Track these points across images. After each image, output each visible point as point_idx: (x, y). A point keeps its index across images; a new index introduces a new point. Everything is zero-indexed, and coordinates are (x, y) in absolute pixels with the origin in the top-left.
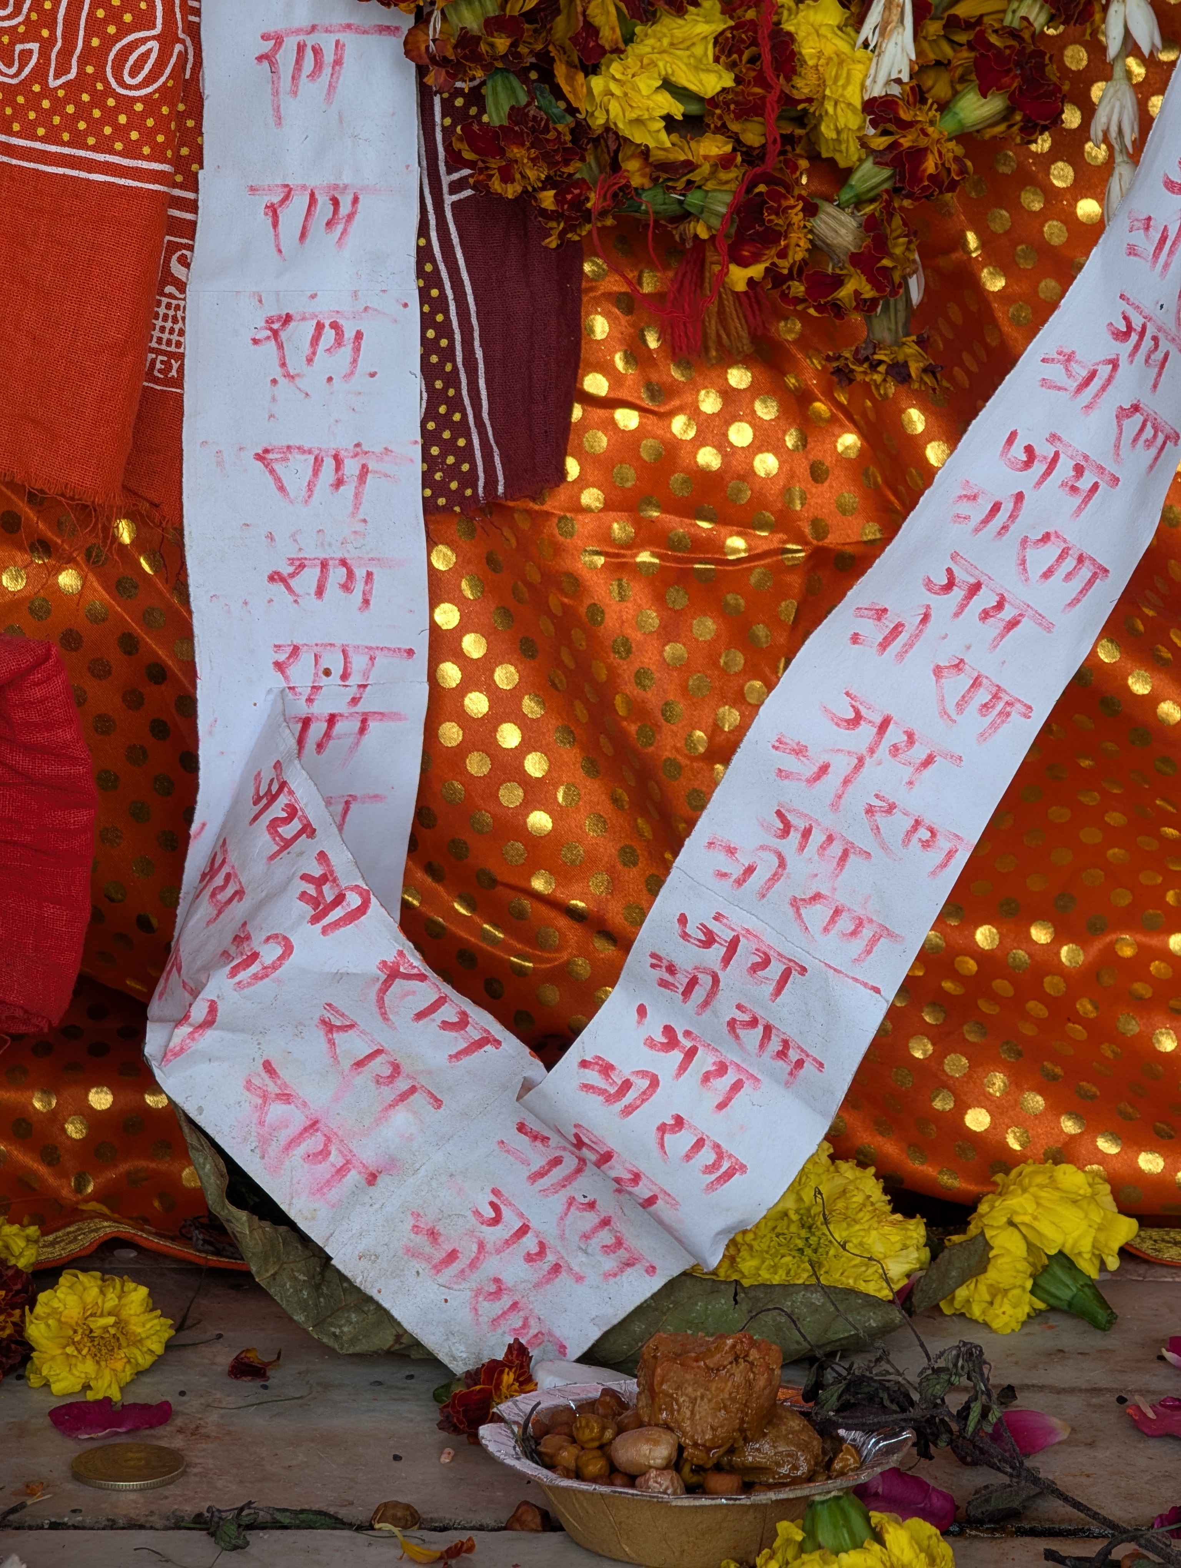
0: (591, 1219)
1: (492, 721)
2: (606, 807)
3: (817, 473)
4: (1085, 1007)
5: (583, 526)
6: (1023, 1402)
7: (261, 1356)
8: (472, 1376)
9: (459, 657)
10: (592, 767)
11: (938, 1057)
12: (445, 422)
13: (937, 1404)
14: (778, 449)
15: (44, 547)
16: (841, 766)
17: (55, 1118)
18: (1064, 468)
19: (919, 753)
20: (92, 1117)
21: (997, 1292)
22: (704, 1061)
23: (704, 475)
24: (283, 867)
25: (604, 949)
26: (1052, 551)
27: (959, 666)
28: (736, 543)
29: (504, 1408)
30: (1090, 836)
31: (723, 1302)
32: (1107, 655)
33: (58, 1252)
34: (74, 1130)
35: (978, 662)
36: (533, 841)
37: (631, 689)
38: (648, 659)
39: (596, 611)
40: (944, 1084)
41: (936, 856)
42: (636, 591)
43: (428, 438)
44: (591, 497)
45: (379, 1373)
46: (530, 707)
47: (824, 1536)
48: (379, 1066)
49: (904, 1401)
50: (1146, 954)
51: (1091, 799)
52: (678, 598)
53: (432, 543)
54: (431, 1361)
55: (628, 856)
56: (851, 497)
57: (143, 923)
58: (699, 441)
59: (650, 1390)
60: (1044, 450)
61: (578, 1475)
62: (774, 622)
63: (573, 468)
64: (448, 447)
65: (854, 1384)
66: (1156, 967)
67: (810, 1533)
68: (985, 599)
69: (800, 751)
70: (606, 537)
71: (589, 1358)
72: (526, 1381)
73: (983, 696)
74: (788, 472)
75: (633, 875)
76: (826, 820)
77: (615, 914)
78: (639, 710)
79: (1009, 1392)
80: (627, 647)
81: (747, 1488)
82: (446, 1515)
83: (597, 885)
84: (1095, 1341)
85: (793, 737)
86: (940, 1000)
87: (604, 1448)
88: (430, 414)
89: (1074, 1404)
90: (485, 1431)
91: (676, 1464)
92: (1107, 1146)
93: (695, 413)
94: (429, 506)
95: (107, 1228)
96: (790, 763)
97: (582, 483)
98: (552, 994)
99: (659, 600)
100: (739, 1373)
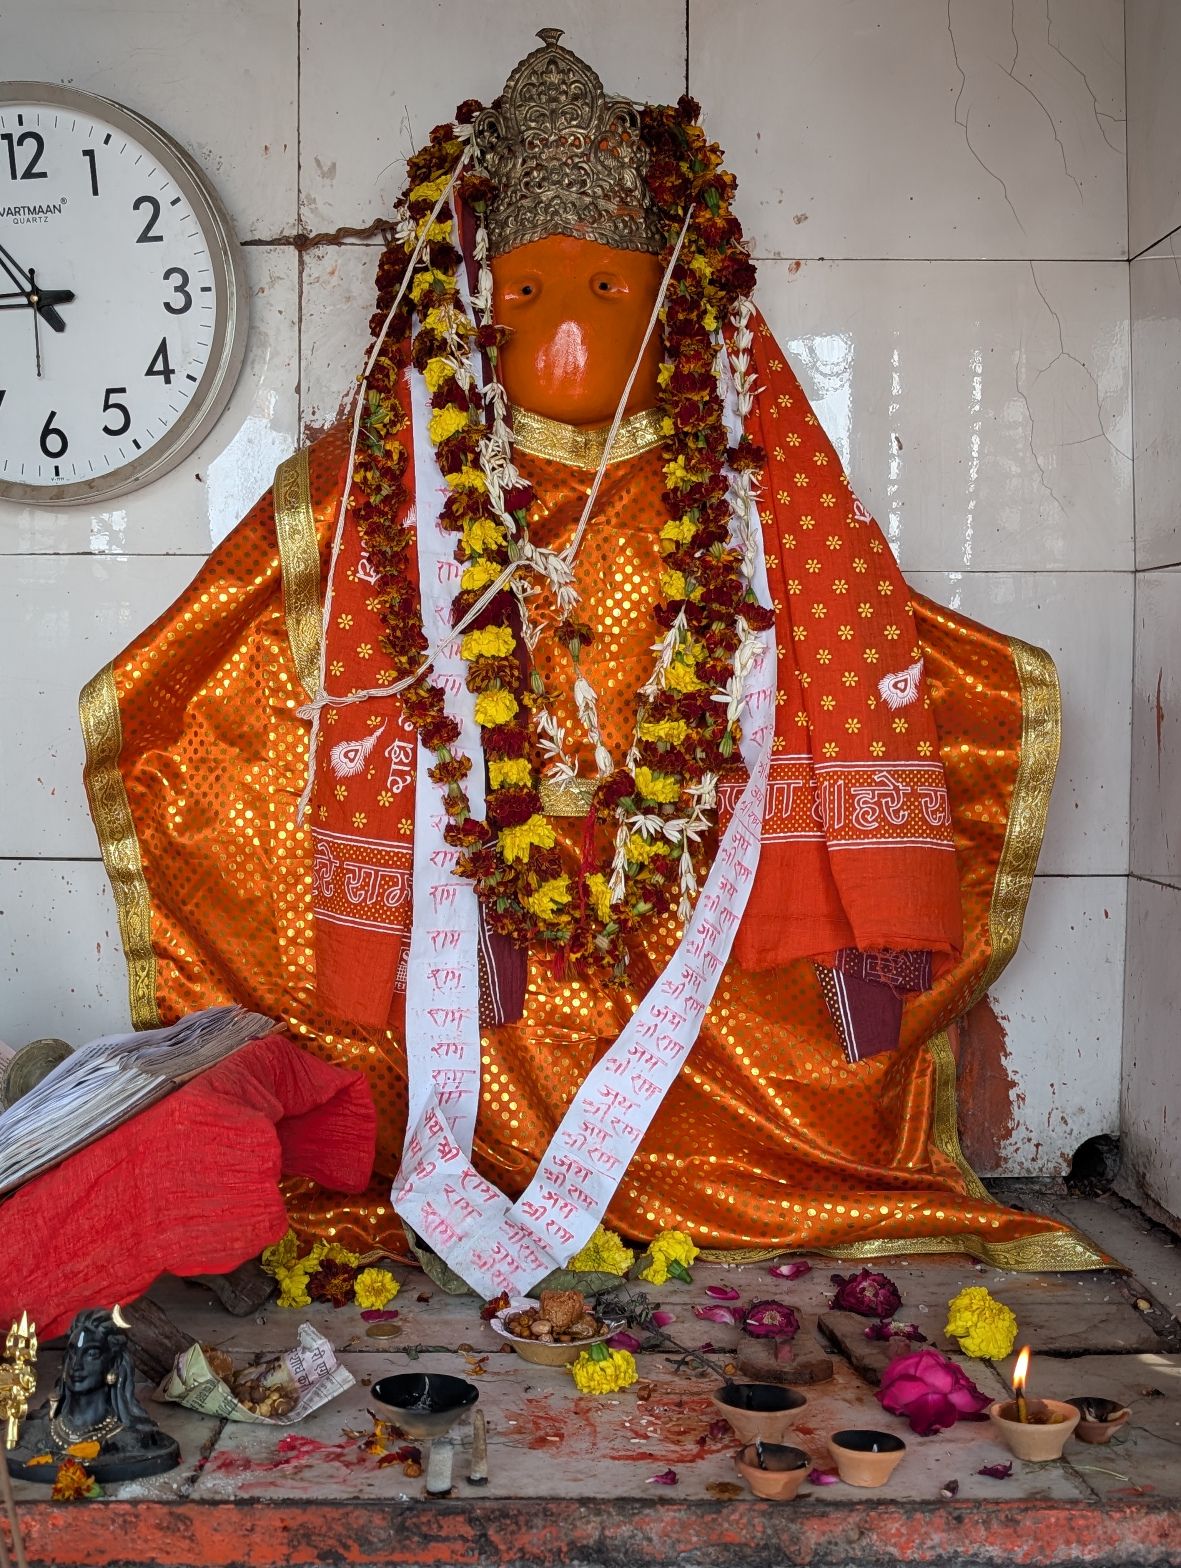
0: (528, 1252)
1: (500, 1092)
2: (535, 1120)
3: (600, 1014)
4: (684, 1180)
5: (529, 1030)
6: (663, 1308)
7: (426, 1295)
8: (491, 1302)
9: (490, 1073)
10: (531, 1107)
11: (639, 1196)
12: (486, 1001)
13: (633, 1311)
14: (587, 1007)
15: (364, 1040)
16: (604, 1108)
17: (367, 1217)
18: (670, 1016)
19: (627, 1104)
20: (379, 1217)
21: (656, 1272)
22: (561, 1203)
23: (565, 1014)
24: (433, 1141)
25: (534, 1163)
26: (667, 1041)
27: (639, 1077)
28: (575, 1036)
29: (498, 1314)
30: (685, 1126)
31: (570, 1277)
32: (687, 1070)
33: (367, 1261)
34: (373, 1221)
35: (645, 1075)
36: (513, 1130)
37: (543, 1082)
38: (548, 1072)
39: (532, 1058)
40: (640, 1205)
41: (633, 1136)
42: (545, 1051)
43: (481, 1006)
44: (531, 1022)
45: (463, 1300)
46: (512, 1088)
47: (595, 1356)
48: (462, 1203)
49: (623, 1310)
50: (703, 1163)
51: (684, 1115)
52: (558, 1054)
53: (481, 1037)
54: (479, 1296)
55: (542, 1134)
56: (610, 1021)
57: (394, 1156)
58: (564, 1005)
59: (543, 1307)
60: (663, 1011)
61: (521, 1336)
62: (587, 1060)
63: (525, 1013)
64: (487, 1008)
65: (608, 1305)
66: (706, 1167)
67: (590, 1355)
68: (647, 1056)
69: (591, 1104)
70: (536, 1034)
71: (528, 1296)
72: (507, 1304)
73: (647, 1086)
74: (591, 1014)
75: (543, 1140)
76: (599, 1125)
77: (537, 1153)
78: (545, 1088)
79: (658, 1306)
80: (541, 1068)
81: (573, 1340)
82: (481, 1348)
83: (532, 1144)
84: (686, 1287)
85: (589, 1099)
86: (639, 1179)
87: (529, 1327)
88: (481, 998)
89: (678, 1309)
90: (493, 1321)
91: (551, 1332)
92: (690, 1224)
93: (562, 997)
94: (481, 1027)
95: (381, 1253)
96: (588, 1107)
97: (528, 1018)
98: (518, 1178)
99: (552, 1054)
100: (570, 1302)
